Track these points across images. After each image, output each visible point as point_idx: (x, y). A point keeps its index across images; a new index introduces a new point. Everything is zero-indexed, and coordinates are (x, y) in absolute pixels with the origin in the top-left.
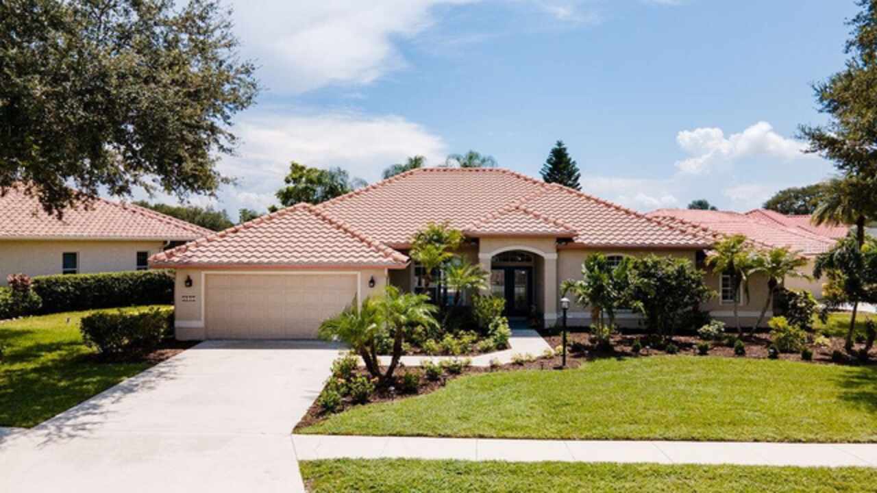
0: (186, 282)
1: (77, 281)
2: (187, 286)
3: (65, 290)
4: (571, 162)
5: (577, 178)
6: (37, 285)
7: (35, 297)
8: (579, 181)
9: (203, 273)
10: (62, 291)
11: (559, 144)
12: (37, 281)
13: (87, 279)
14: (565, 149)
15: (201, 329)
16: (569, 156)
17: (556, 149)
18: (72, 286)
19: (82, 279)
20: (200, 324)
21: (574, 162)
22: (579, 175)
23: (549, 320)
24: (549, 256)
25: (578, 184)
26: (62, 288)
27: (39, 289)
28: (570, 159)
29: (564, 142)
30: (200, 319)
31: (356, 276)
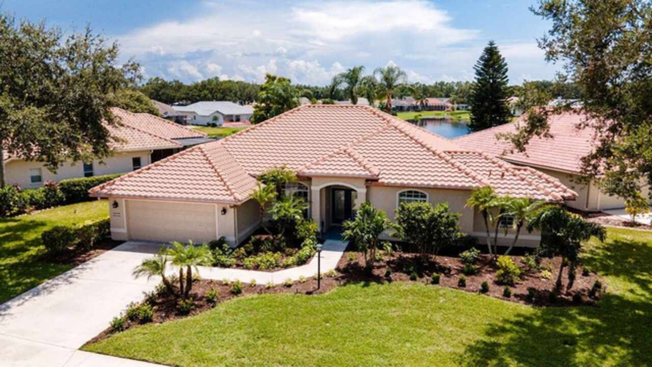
1: (87, 183)
2: (115, 207)
3: (80, 189)
4: (502, 58)
5: (505, 72)
6: (61, 186)
7: (60, 194)
8: (507, 74)
9: (124, 200)
10: (77, 190)
11: (491, 44)
12: (62, 184)
13: (93, 181)
14: (496, 48)
15: (125, 234)
16: (500, 54)
17: (488, 48)
18: (84, 186)
19: (90, 181)
20: (124, 231)
21: (504, 59)
22: (507, 70)
24: (361, 191)
25: (506, 77)
26: (77, 188)
27: (63, 189)
28: (501, 56)
29: (495, 42)
30: (124, 228)
31: (214, 206)
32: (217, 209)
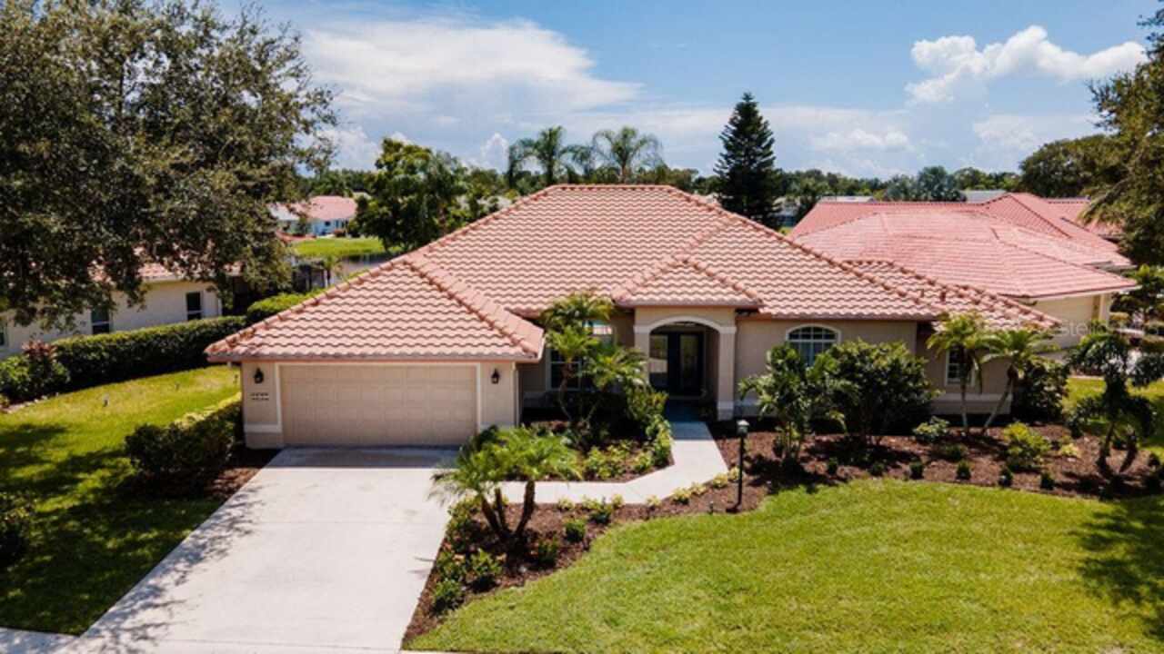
0: (256, 376)
1: (112, 344)
2: (257, 382)
3: (99, 358)
4: (763, 122)
5: (769, 146)
6: (61, 353)
7: (60, 369)
8: (772, 149)
9: (277, 365)
10: (95, 359)
11: (747, 97)
12: (60, 348)
13: (124, 340)
14: (754, 105)
15: (279, 434)
16: (759, 114)
17: (742, 104)
18: (106, 351)
19: (118, 341)
20: (277, 428)
21: (766, 123)
22: (772, 141)
23: (724, 411)
24: (726, 330)
25: (771, 153)
26: (93, 355)
27: (64, 359)
28: (761, 118)
29: (753, 95)
30: (275, 422)
31: (474, 368)
32: (482, 374)
